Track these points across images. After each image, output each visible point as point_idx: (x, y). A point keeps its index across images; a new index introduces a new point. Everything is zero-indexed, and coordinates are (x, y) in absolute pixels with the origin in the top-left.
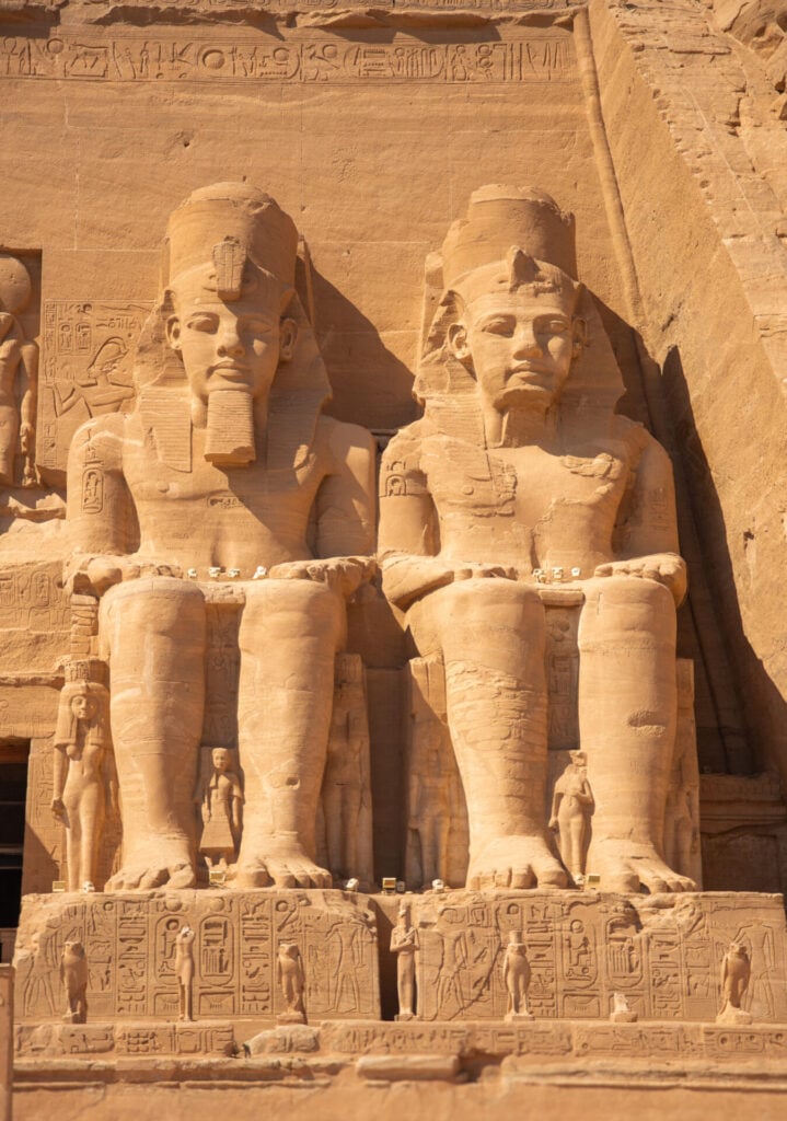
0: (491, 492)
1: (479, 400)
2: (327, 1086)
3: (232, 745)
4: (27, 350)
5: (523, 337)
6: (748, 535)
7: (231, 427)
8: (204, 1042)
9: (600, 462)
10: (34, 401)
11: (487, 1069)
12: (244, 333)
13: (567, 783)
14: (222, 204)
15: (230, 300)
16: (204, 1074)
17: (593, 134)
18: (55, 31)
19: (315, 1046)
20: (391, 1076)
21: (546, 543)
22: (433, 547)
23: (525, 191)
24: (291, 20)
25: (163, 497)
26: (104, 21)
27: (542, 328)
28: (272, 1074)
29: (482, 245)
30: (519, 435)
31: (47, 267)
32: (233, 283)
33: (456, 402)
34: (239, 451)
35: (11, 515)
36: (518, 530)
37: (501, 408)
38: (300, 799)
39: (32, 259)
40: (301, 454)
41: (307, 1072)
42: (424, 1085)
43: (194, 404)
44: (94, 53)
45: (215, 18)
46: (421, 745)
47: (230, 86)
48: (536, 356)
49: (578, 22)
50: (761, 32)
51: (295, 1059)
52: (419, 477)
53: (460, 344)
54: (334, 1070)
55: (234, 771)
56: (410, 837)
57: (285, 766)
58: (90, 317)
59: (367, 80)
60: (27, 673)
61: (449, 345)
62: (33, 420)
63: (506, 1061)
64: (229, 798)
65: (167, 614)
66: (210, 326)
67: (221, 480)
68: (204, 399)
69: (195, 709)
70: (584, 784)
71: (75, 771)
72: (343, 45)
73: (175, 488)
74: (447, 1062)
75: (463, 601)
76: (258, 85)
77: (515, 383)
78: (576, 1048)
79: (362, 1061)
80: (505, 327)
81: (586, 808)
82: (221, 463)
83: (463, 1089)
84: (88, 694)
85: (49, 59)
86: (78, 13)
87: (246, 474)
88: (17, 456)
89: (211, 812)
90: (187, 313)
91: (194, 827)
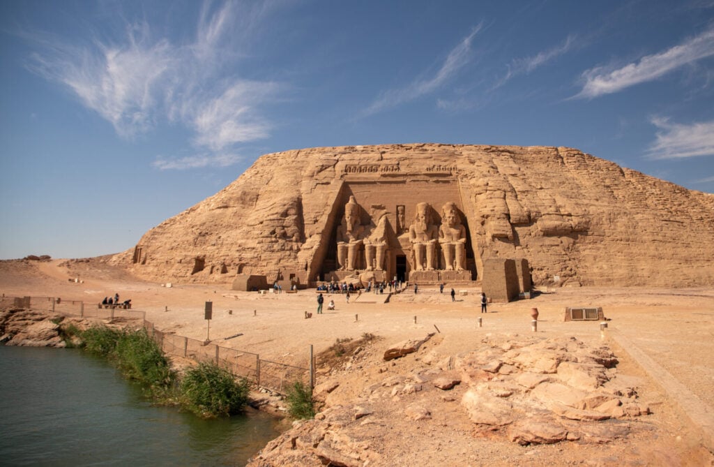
1: (447, 223)
4: (404, 216)
5: (451, 218)
7: (424, 227)
9: (459, 229)
10: (404, 221)
12: (426, 218)
14: (423, 205)
15: (424, 215)
18: (406, 183)
21: (453, 238)
22: (443, 237)
24: (429, 181)
26: (411, 181)
29: (447, 209)
30: (451, 227)
32: (424, 213)
33: (445, 223)
34: (425, 229)
36: (450, 237)
37: (449, 225)
38: (432, 263)
39: (404, 206)
43: (421, 225)
44: (410, 185)
45: (421, 181)
46: (442, 257)
47: (423, 188)
48: (452, 220)
49: (457, 181)
52: (442, 231)
55: (426, 260)
56: (440, 266)
57: (430, 260)
58: (410, 212)
59: (437, 187)
60: (405, 249)
61: (444, 217)
64: (426, 262)
65: (421, 246)
66: (422, 217)
70: (455, 261)
71: (413, 259)
72: (434, 183)
73: (420, 233)
75: (445, 245)
76: (426, 187)
80: (449, 217)
81: (455, 263)
82: (424, 231)
85: (405, 186)
86: (408, 180)
87: (426, 231)
88: (403, 226)
89: (425, 264)
90: (420, 216)
91: (423, 265)
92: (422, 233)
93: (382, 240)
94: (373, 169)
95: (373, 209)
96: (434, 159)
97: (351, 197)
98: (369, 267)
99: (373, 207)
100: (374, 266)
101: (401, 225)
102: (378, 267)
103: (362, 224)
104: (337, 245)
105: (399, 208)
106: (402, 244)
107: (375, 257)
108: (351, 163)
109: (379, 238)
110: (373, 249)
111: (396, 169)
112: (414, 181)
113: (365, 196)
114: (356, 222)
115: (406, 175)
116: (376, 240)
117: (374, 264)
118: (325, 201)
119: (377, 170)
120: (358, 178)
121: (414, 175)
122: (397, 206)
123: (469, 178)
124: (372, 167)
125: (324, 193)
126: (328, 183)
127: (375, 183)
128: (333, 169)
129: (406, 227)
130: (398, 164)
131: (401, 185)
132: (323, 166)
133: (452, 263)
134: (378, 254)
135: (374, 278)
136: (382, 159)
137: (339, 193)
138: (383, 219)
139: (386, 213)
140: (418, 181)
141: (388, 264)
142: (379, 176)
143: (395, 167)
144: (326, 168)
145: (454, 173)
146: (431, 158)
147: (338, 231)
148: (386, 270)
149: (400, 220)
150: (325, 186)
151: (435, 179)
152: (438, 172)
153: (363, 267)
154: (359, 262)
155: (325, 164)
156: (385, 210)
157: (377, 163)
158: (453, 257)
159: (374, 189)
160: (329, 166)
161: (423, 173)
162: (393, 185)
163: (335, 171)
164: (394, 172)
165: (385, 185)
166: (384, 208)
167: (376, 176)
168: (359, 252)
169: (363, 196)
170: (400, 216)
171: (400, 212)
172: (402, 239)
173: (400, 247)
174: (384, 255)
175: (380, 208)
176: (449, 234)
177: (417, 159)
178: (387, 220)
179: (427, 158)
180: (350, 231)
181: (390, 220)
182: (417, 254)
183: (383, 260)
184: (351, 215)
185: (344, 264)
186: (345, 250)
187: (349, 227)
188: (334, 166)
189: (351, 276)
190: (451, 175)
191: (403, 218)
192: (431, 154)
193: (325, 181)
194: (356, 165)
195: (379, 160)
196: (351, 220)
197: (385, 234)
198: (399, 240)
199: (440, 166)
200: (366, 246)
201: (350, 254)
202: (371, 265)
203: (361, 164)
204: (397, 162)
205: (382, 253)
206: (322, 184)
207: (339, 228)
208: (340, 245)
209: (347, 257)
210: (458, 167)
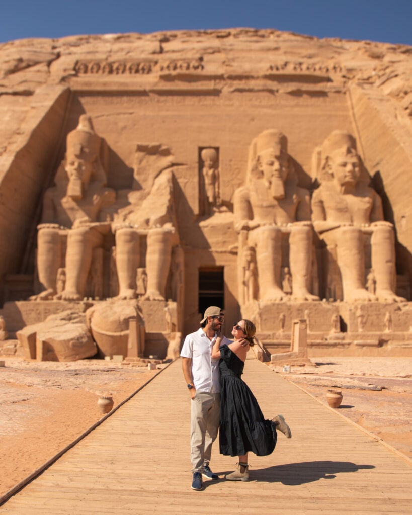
0: (342, 206)
1: (335, 183)
2: (348, 348)
3: (288, 266)
4: (216, 172)
5: (349, 167)
6: (403, 217)
7: (277, 189)
8: (317, 337)
9: (367, 199)
10: (219, 184)
11: (385, 344)
12: (281, 165)
13: (370, 277)
14: (273, 135)
15: (277, 158)
16: (318, 345)
17: (352, 119)
18: (221, 94)
19: (343, 339)
20: (363, 345)
21: (355, 218)
22: (325, 219)
23: (345, 132)
24: (277, 91)
25: (261, 207)
26: (233, 92)
27: (354, 165)
28: (334, 345)
29: (336, 145)
30: (346, 192)
31: (221, 151)
32: (278, 153)
33: (329, 184)
34: (281, 195)
35: (215, 212)
36: (347, 215)
37: (342, 185)
38: (307, 280)
39: (217, 149)
40: (294, 196)
41: (343, 345)
42: (371, 348)
43: (267, 184)
44: (230, 99)
45: (259, 91)
46: (331, 267)
47: (263, 107)
48: (352, 172)
49: (347, 93)
50: (398, 95)
51: (340, 341)
52: (322, 202)
53: (330, 169)
54: (349, 344)
55: (289, 273)
56: (328, 290)
57: (303, 272)
58: (232, 163)
59: (297, 105)
60: (223, 249)
61: (327, 169)
62: (219, 188)
63: (390, 342)
64: (289, 280)
65: (273, 235)
66: (272, 164)
67: (275, 203)
68: (270, 183)
69: (280, 258)
70: (374, 277)
71: (248, 273)
72: (290, 97)
73: (265, 204)
74: (377, 342)
75: (344, 232)
76: (270, 107)
77: (347, 179)
78: (406, 338)
79: (355, 342)
80: (344, 165)
81: (375, 282)
82: (276, 198)
83: (380, 349)
84: (251, 255)
85: (219, 101)
86: (226, 90)
87: (282, 201)
88: (216, 197)
89: (285, 283)
90: (265, 161)
91: (281, 287)
92: (272, 206)
93: (162, 221)
94: (138, 68)
95: (141, 154)
96: (285, 53)
97: (82, 117)
98: (125, 291)
99: (141, 149)
100: (140, 290)
101: (210, 194)
102: (152, 291)
103: (110, 185)
104: (36, 231)
105: (204, 152)
106: (211, 240)
107: (143, 264)
108: (89, 57)
109: (153, 218)
110: (139, 242)
111: (196, 68)
112: (241, 90)
113: (121, 124)
114: (93, 178)
115: (221, 78)
116: (147, 222)
117: (139, 283)
118: (14, 127)
119: (150, 71)
120: (105, 84)
121: (240, 78)
122: (201, 149)
123: (378, 83)
124: (138, 65)
125: (14, 111)
126: (28, 93)
127: (144, 93)
128: (45, 68)
129: (224, 195)
130: (201, 59)
131: (209, 100)
132: (20, 60)
133: (363, 282)
134: (153, 256)
135: (139, 320)
136: (162, 51)
137: (52, 109)
138: (165, 177)
139: (173, 165)
140: (250, 90)
141: (180, 286)
142: (157, 80)
143: (194, 63)
144: (28, 66)
145: (337, 78)
146: (276, 49)
147: (47, 201)
148: (174, 300)
149: (207, 181)
150: (20, 99)
151: (293, 86)
152: (298, 72)
153: (108, 291)
154: (98, 279)
155: (25, 56)
156: (169, 159)
157: (151, 57)
158: (366, 266)
159: (144, 110)
160: (37, 63)
161: (261, 73)
162: (189, 100)
163: (49, 72)
164: (192, 71)
165: (169, 98)
166: (167, 153)
167: (149, 80)
168: (100, 252)
169: (116, 123)
170: (208, 172)
171: (208, 163)
172: (214, 228)
173: (207, 246)
174: (169, 258)
175: (155, 151)
176: (343, 210)
177: (242, 50)
178: (174, 180)
179: (268, 50)
180: (75, 198)
181: (181, 181)
182: (265, 257)
183: (166, 274)
184: (78, 157)
185: (53, 282)
186: (59, 245)
187: (74, 188)
188: (49, 64)
189: (64, 314)
190: (329, 80)
191: (215, 178)
192: (276, 41)
193: (21, 88)
194: (101, 60)
195: (154, 53)
196: (79, 170)
197: (170, 209)
198: (206, 232)
199: (300, 64)
200: (118, 233)
201: (73, 254)
202: (133, 285)
203: (111, 60)
204: (198, 56)
205: (163, 252)
206: (15, 94)
207: (49, 194)
208: (45, 231)
209: (63, 265)
210: (342, 65)
